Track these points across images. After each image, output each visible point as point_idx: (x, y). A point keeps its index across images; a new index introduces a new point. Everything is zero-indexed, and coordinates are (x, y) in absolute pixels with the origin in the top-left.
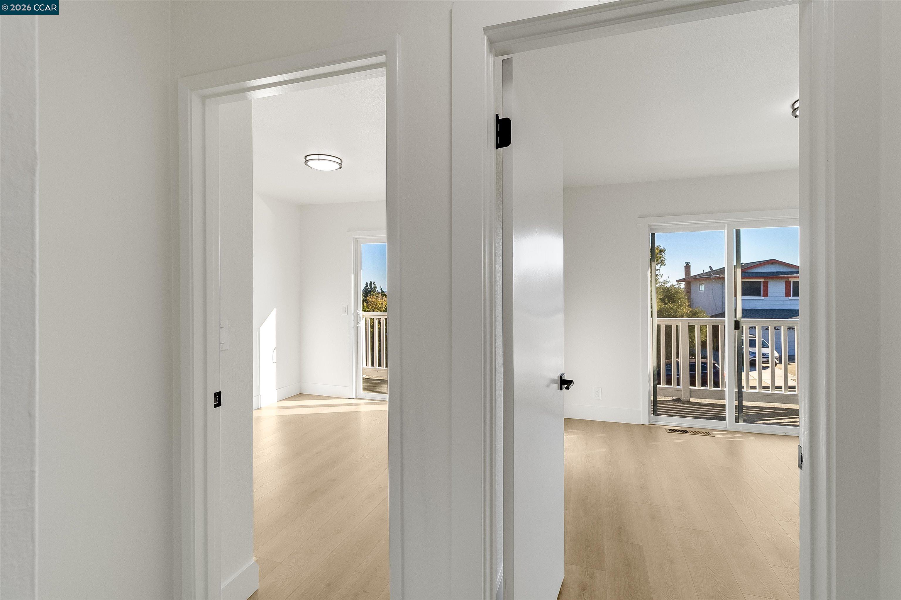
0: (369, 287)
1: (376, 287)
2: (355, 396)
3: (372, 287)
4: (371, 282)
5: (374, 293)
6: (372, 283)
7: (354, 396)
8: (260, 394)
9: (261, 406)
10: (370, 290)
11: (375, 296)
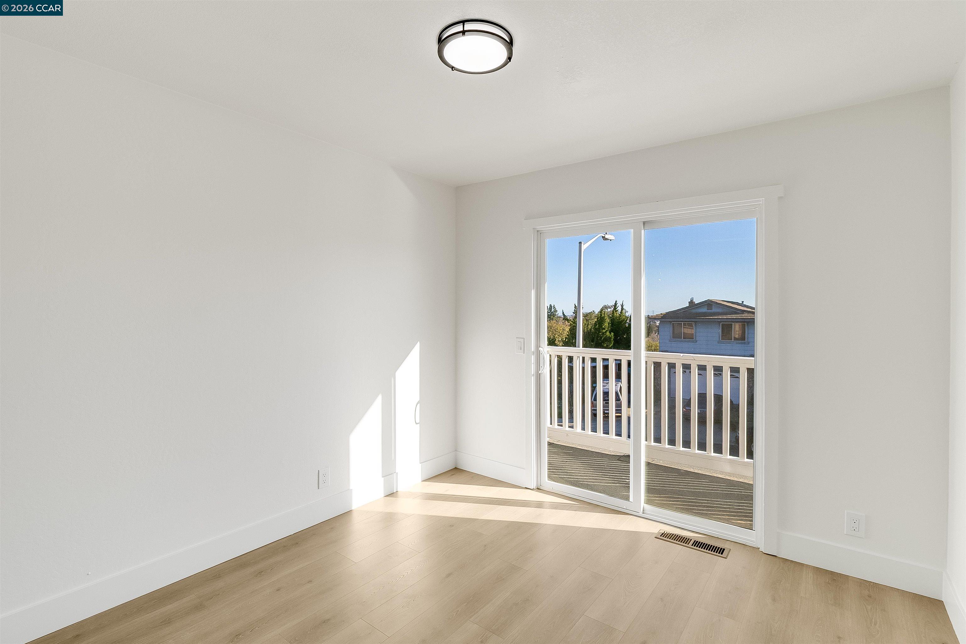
0: (549, 310)
1: (556, 311)
2: (535, 485)
3: (552, 310)
4: (551, 305)
5: (554, 317)
6: (552, 307)
7: (533, 486)
8: (396, 472)
9: (397, 488)
10: (550, 314)
11: (555, 321)
